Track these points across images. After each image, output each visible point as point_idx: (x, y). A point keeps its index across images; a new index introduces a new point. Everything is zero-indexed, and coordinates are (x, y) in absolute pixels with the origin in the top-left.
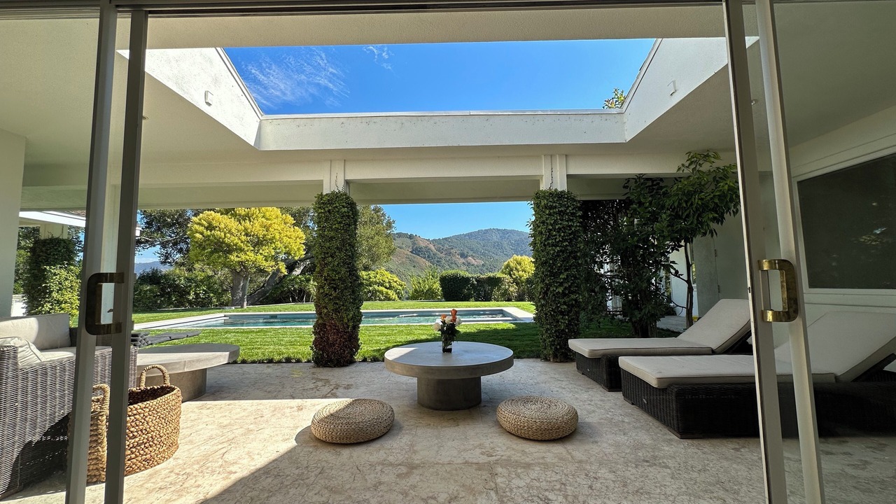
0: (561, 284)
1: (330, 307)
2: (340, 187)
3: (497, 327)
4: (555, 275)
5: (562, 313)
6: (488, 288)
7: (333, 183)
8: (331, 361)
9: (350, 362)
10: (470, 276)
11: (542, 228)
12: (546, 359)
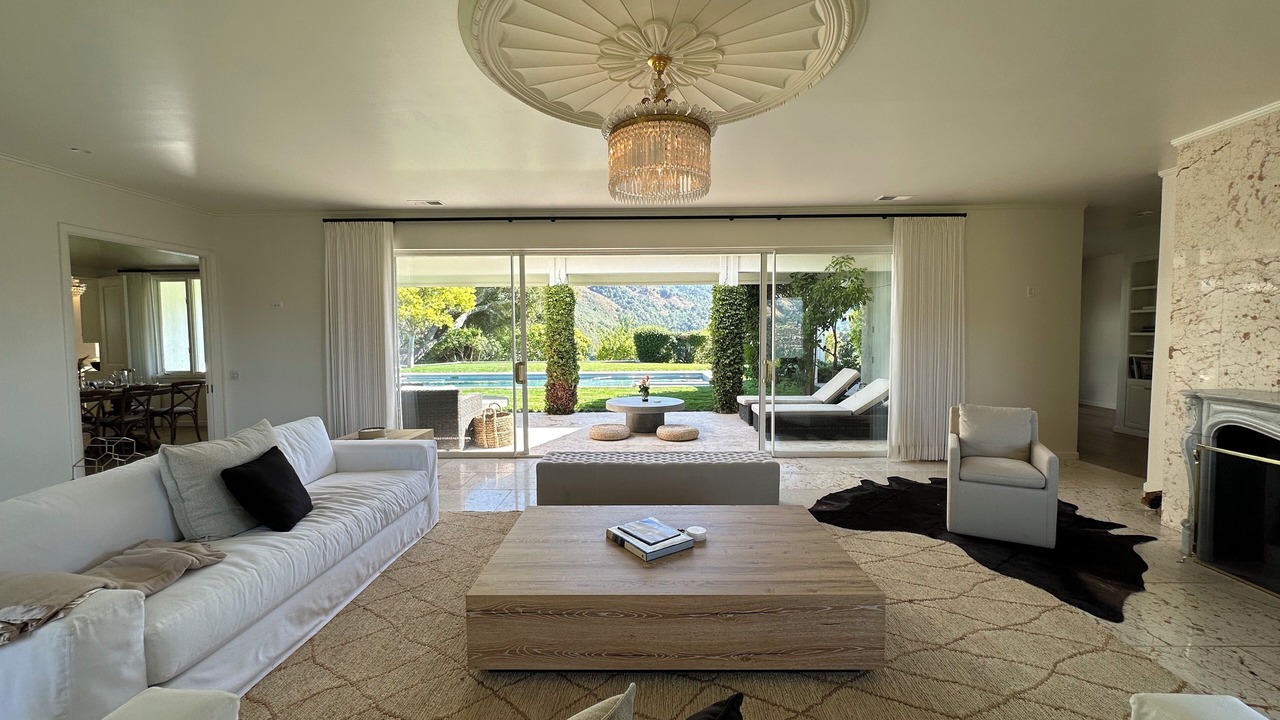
0: (728, 357)
1: (559, 371)
2: (564, 281)
3: (689, 390)
4: (725, 350)
5: (728, 378)
6: (689, 348)
7: (557, 276)
8: (559, 410)
9: (572, 412)
10: (669, 333)
11: (716, 315)
12: (717, 412)
